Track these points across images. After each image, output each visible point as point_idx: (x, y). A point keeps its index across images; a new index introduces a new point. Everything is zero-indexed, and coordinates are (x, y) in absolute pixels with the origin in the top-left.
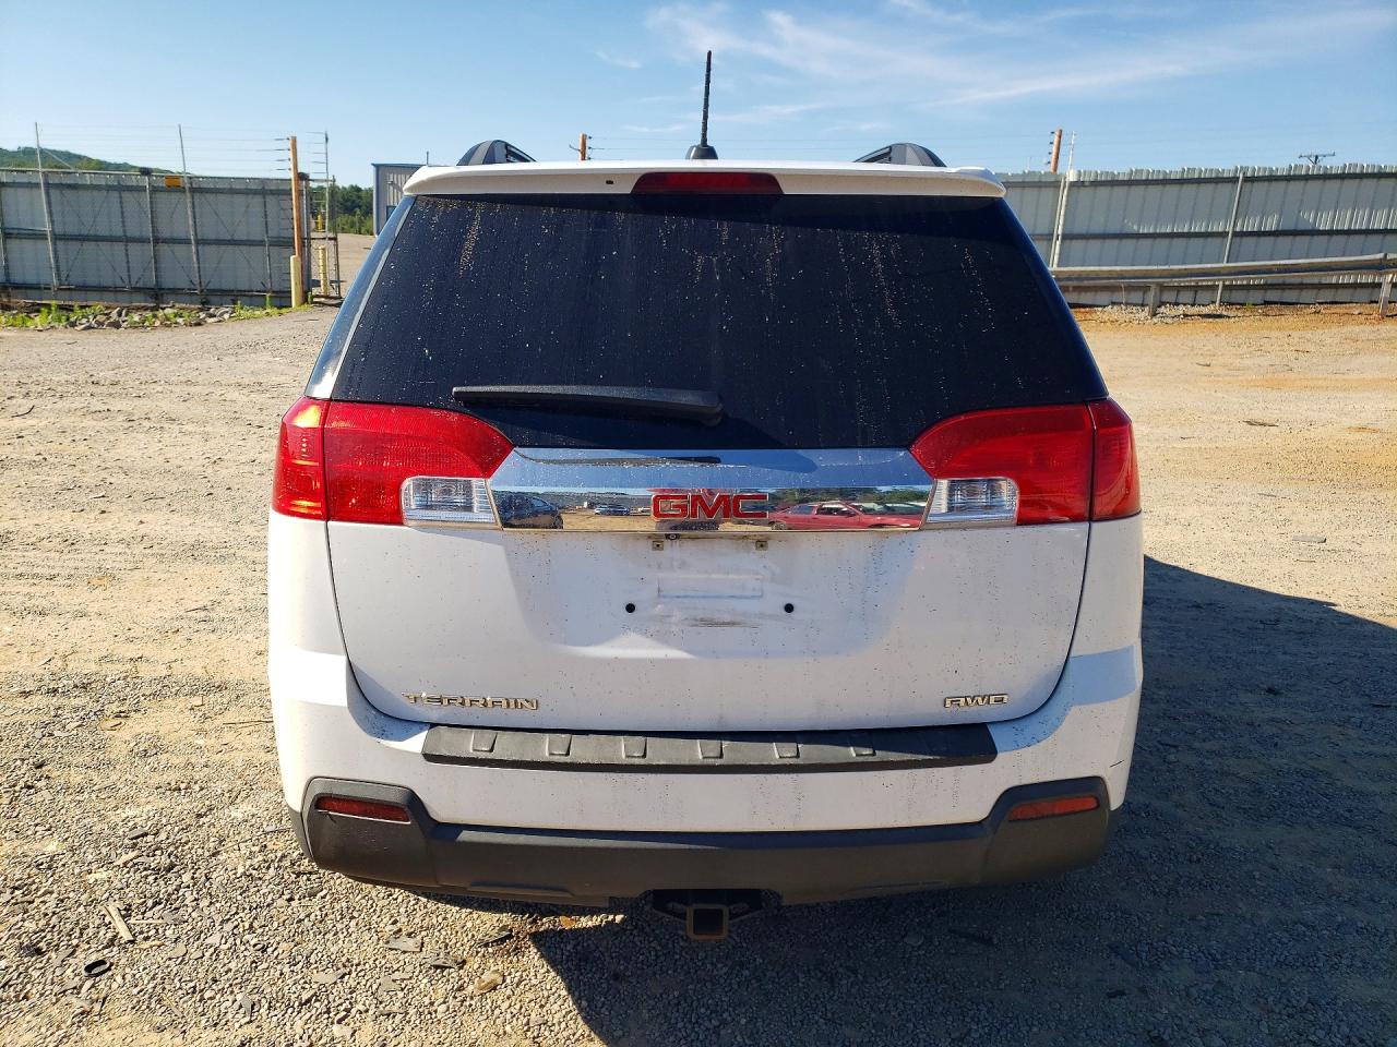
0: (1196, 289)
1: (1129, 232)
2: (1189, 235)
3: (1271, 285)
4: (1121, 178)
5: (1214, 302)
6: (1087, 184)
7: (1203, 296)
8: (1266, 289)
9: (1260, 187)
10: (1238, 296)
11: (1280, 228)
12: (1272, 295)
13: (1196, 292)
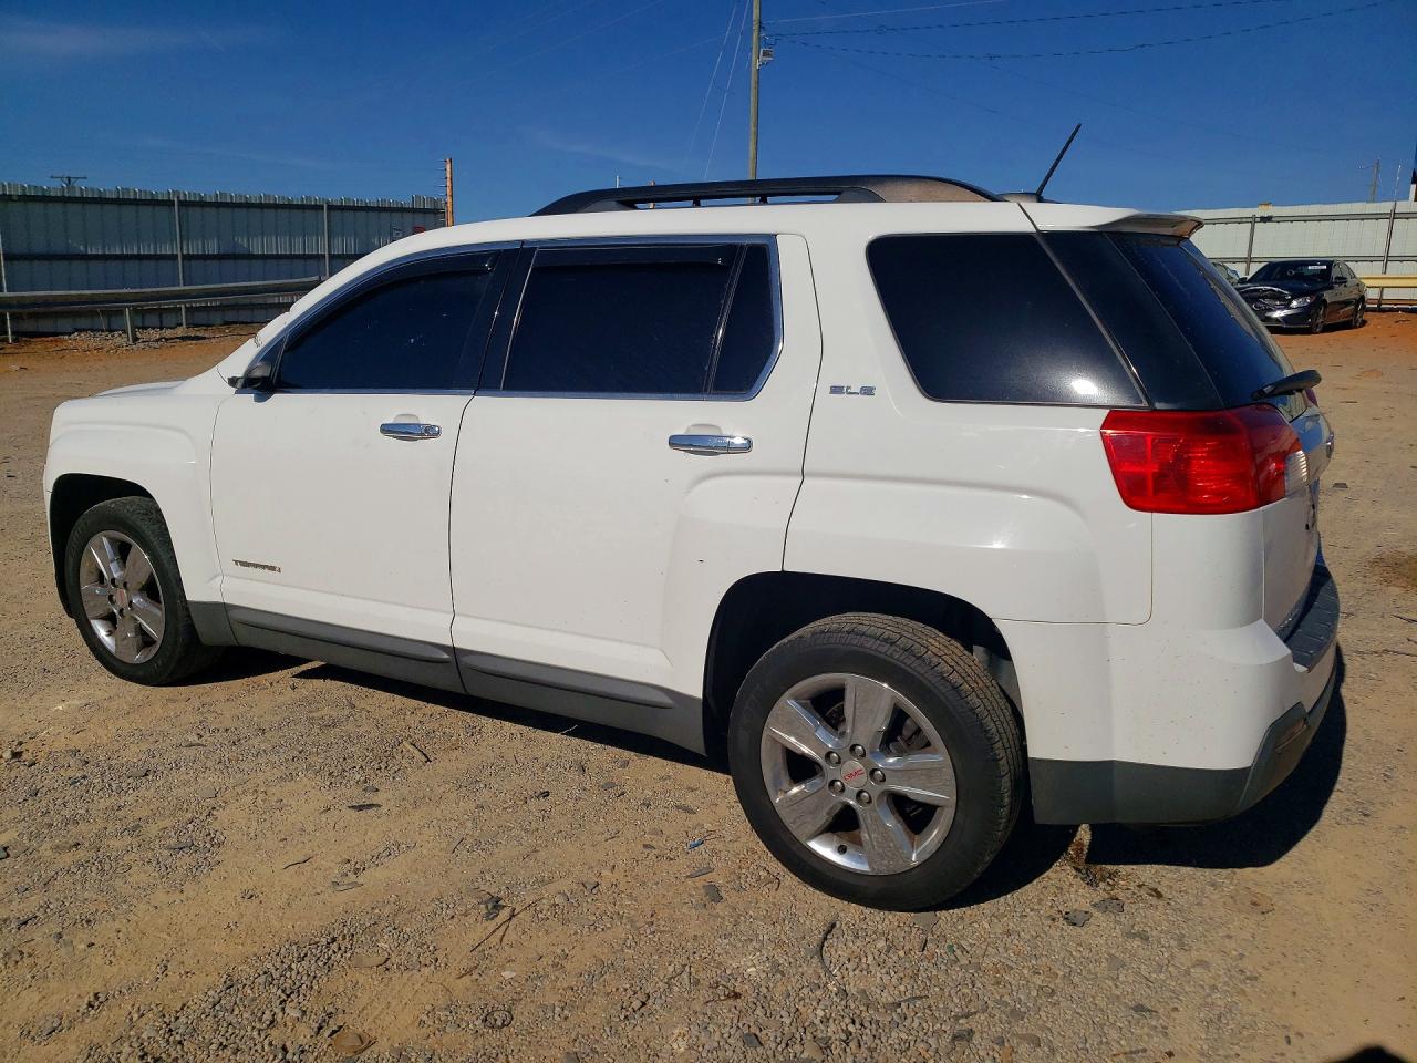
0: (160, 312)
1: (76, 252)
2: (140, 257)
3: (227, 306)
4: (52, 194)
5: (181, 325)
6: (15, 198)
7: (169, 319)
8: (223, 311)
9: (195, 213)
10: (201, 317)
11: (222, 252)
12: (230, 316)
13: (160, 315)
